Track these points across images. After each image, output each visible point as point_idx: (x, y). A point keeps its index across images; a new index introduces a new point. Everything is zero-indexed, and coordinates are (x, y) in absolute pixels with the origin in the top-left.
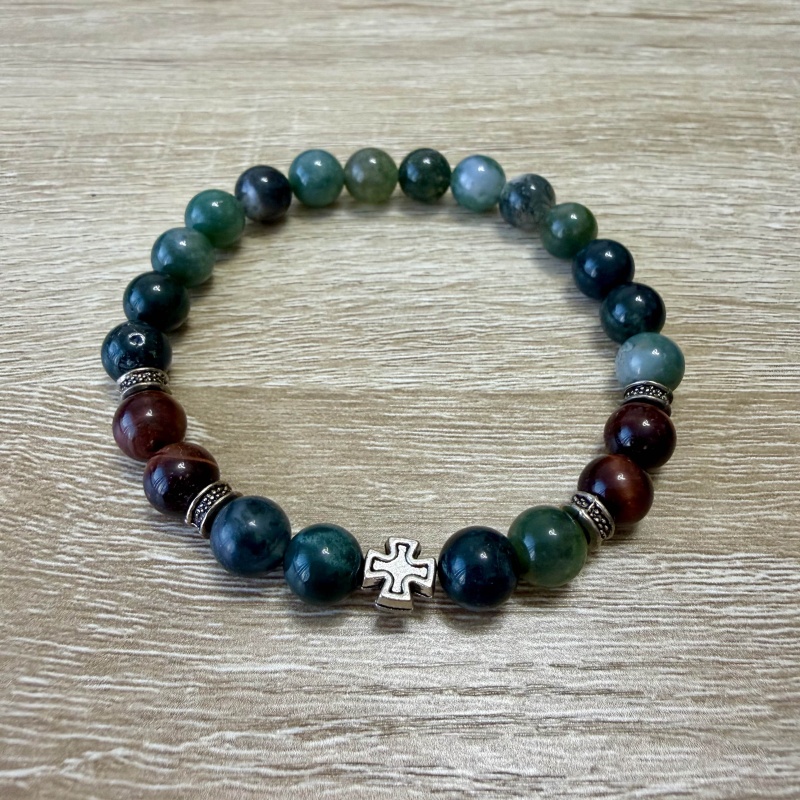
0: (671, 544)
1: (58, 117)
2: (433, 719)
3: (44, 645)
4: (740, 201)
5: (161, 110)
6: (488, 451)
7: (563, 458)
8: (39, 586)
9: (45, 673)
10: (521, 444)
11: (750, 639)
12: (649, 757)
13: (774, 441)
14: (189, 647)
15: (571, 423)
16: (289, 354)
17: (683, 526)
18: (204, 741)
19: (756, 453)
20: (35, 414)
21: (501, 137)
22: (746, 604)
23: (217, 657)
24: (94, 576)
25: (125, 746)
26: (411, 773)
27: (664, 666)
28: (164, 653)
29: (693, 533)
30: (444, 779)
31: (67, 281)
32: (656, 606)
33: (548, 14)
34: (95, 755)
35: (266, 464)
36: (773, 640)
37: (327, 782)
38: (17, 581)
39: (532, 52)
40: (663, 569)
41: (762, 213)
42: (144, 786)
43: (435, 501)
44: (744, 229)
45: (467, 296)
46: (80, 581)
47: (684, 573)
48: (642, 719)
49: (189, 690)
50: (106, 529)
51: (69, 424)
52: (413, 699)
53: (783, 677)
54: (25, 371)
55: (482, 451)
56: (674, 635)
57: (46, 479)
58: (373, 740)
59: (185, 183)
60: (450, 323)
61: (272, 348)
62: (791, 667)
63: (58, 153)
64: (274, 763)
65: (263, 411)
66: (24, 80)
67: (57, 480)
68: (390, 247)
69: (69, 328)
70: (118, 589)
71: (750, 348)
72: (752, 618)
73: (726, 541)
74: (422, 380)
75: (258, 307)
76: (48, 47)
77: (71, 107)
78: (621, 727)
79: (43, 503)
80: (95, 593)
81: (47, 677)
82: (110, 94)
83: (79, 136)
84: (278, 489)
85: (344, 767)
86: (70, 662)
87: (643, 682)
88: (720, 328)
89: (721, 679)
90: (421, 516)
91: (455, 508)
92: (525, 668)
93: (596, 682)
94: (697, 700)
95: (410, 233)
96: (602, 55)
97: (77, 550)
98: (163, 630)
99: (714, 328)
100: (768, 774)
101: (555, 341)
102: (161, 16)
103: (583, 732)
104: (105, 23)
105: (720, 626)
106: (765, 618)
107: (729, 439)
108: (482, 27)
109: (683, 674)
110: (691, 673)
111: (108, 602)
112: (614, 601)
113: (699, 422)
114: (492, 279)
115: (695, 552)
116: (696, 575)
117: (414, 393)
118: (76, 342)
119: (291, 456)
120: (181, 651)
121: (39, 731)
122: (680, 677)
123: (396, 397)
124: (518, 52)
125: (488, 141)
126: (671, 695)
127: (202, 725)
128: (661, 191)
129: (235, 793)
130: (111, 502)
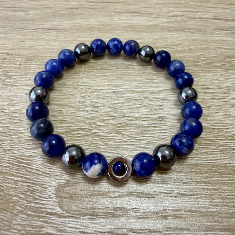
1: (18, 49)
5: (54, 48)
7: (200, 192)
15: (202, 177)
16: (99, 144)
20: (6, 167)
31: (20, 112)
33: (184, 17)
39: (180, 31)
45: (162, 123)
50: (30, 218)
51: (18, 172)
54: (3, 149)
57: (9, 195)
60: (156, 134)
61: (93, 142)
63: (18, 63)
66: (8, 35)
67: (13, 196)
68: (134, 103)
69: (20, 132)
75: (87, 125)
76: (16, 23)
77: (23, 46)
79: (8, 206)
82: (37, 41)
83: (26, 56)
96: (203, 32)
97: (19, 227)
102: (55, 13)
104: (36, 15)
118: (22, 137)
124: (175, 31)
128: (227, 84)
130: (33, 206)
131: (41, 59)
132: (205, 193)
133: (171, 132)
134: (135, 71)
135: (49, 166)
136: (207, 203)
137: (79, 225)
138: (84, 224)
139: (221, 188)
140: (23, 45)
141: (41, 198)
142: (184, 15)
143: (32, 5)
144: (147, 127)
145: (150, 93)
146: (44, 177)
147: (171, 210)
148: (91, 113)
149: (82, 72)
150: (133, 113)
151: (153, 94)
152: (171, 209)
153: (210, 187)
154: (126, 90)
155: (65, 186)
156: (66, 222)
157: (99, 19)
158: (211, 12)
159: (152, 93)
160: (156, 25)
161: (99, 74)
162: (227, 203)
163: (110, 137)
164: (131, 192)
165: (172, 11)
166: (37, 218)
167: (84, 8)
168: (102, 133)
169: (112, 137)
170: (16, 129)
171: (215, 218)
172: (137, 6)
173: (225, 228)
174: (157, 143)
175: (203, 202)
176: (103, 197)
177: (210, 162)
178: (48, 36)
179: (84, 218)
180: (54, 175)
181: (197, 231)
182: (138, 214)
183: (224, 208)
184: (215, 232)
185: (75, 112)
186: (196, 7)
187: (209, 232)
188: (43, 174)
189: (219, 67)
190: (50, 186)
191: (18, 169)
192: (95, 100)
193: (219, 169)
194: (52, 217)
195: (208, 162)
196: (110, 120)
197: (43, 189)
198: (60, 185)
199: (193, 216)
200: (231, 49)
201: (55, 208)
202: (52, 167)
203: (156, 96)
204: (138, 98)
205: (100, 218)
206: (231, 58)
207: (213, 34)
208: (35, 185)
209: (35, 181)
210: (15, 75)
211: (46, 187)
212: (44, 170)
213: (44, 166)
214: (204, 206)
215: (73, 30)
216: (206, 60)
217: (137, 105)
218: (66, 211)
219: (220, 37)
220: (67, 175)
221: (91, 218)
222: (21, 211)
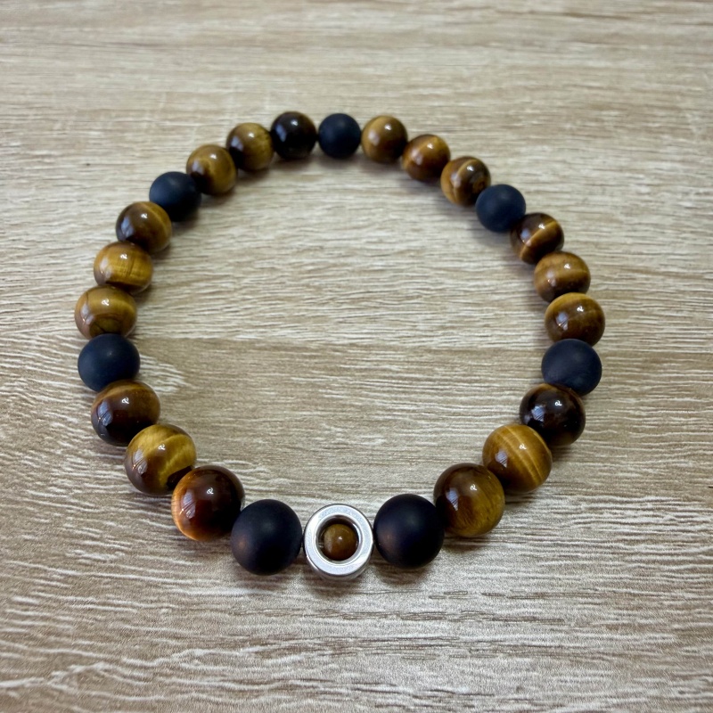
0: (590, 487)
1: (58, 94)
2: (378, 640)
3: (35, 568)
4: (657, 182)
5: (149, 89)
6: (431, 401)
7: (497, 408)
8: (32, 514)
9: (36, 593)
10: (460, 395)
11: (658, 574)
12: (568, 678)
13: (683, 396)
14: (163, 572)
15: (504, 377)
16: (259, 310)
17: (601, 471)
18: (176, 657)
19: (667, 407)
21: (446, 120)
22: (656, 542)
23: (189, 581)
24: (82, 506)
25: (105, 660)
26: (358, 689)
27: (582, 597)
28: (142, 578)
29: (610, 477)
30: (388, 695)
31: (63, 241)
32: (577, 543)
33: (491, 11)
34: (78, 669)
35: (235, 409)
36: (679, 575)
37: (284, 697)
38: (12, 509)
39: (476, 44)
40: (583, 510)
41: (675, 193)
42: (122, 697)
43: (384, 444)
44: (659, 206)
45: (415, 261)
46: (69, 511)
47: (602, 513)
48: (563, 644)
49: (164, 610)
52: (361, 622)
53: (687, 609)
55: (425, 401)
56: (591, 568)
58: (326, 659)
59: (169, 155)
60: (399, 285)
61: (242, 305)
62: (694, 599)
63: (57, 126)
64: (237, 678)
65: (234, 361)
66: (29, 60)
67: (50, 420)
68: (348, 217)
70: (102, 519)
71: (663, 313)
72: (660, 555)
73: (640, 485)
74: (374, 336)
75: (231, 268)
76: (51, 32)
77: (69, 85)
78: (544, 651)
79: (37, 440)
80: (82, 522)
81: (38, 597)
82: (104, 75)
83: (76, 111)
84: (246, 431)
85: (298, 683)
86: (58, 584)
87: (564, 611)
88: (636, 294)
89: (632, 610)
90: (371, 458)
91: (401, 452)
92: (460, 597)
93: (523, 610)
94: (611, 628)
95: (366, 204)
97: (68, 483)
98: (141, 557)
99: (631, 295)
100: (673, 696)
101: (492, 303)
103: (510, 655)
105: (632, 562)
106: (671, 555)
107: (643, 394)
108: (432, 22)
109: (599, 604)
110: (606, 603)
111: (94, 530)
112: (540, 537)
113: (616, 378)
114: (437, 247)
115: (611, 494)
116: (612, 516)
117: (367, 347)
119: (257, 402)
120: (157, 575)
121: (29, 646)
122: (596, 607)
123: (351, 351)
124: (465, 45)
125: (436, 123)
126: (588, 623)
127: (173, 642)
129: (202, 705)
145: (391, 193)
148: (239, 242)
154: (331, 187)
166: (109, 463)
168: (267, 284)
169: (290, 293)
177: (527, 344)
179: (219, 463)
189: (571, 132)
191: (63, 364)
203: (406, 202)
204: (360, 205)
205: (258, 463)
206: (603, 110)
216: (538, 115)
219: (578, 59)
220: (179, 374)
221: (236, 464)
222: (73, 450)
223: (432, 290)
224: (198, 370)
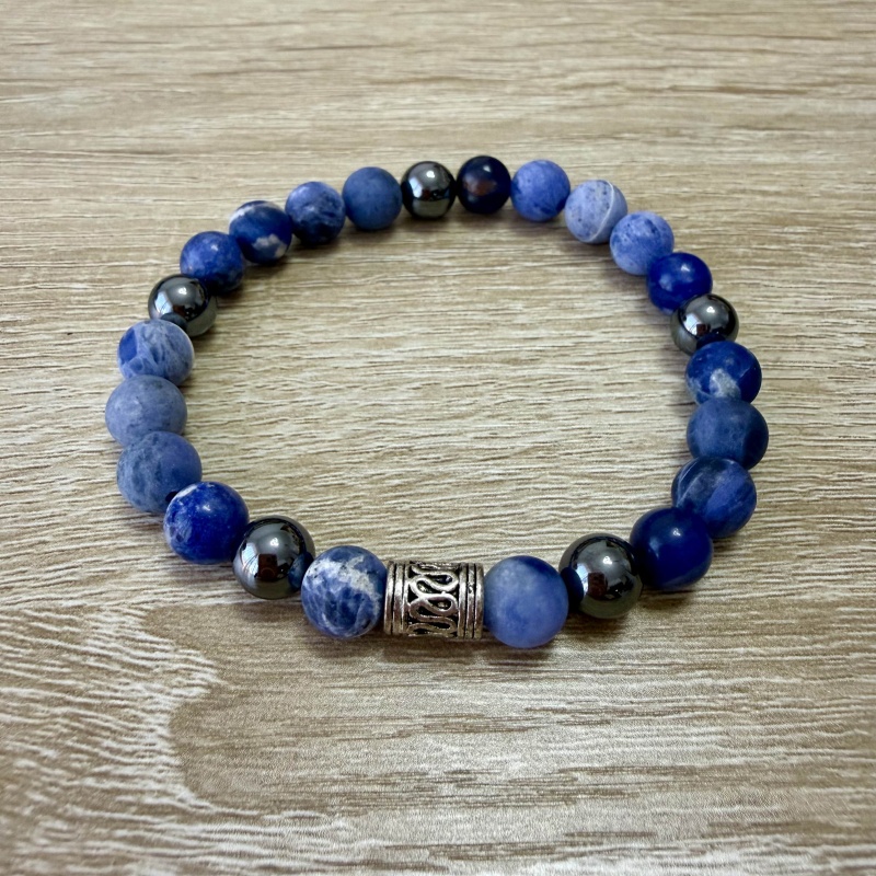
131: (109, 261)
132: (704, 704)
133: (579, 495)
134: (448, 286)
135: (146, 641)
136: (713, 738)
137: (260, 844)
138: (278, 838)
139: (761, 683)
140: (39, 212)
141: (118, 758)
142: (618, 80)
143: (73, 68)
144: (493, 482)
145: (502, 362)
146: (125, 680)
147: (586, 769)
148: (291, 445)
149: (259, 299)
150: (442, 435)
151: (514, 365)
152: (587, 765)
153: (722, 682)
154: (418, 354)
155: (203, 709)
156: (212, 836)
157: (315, 108)
158: (714, 67)
159: (508, 362)
160: (519, 121)
161: (320, 305)
162: (781, 732)
163: (362, 523)
164: (444, 716)
165: (574, 70)
166: (106, 827)
167: (259, 70)
168: (335, 510)
169: (369, 523)
170: (22, 515)
171: (742, 788)
172: (450, 55)
173: (777, 820)
174: (532, 537)
175: (698, 735)
176: (344, 740)
177: (720, 592)
178: (131, 177)
179: (275, 817)
180: (164, 672)
181: (677, 838)
182: (471, 791)
183: (770, 750)
184: (743, 838)
185: (234, 442)
186: (658, 51)
187: (722, 840)
188: (125, 671)
189: (746, 260)
190: (152, 712)
191: (33, 658)
192: (306, 397)
193: (752, 617)
194: (158, 824)
195: (711, 596)
196: (361, 466)
197: (126, 723)
198: (186, 704)
199: (662, 787)
200: (786, 195)
201: (170, 788)
202: (158, 643)
203: (526, 372)
204: (460, 381)
205: (334, 814)
206: (787, 226)
207: (720, 145)
208: (96, 711)
209: (95, 697)
210: (14, 323)
211: (135, 716)
212: (128, 654)
213: (128, 643)
214: (702, 749)
215: (221, 149)
216: (698, 236)
217: (457, 406)
218: (211, 797)
219: (745, 152)
220: (211, 666)
221: (301, 818)
222: (48, 806)
223: (575, 510)
224: (238, 658)
